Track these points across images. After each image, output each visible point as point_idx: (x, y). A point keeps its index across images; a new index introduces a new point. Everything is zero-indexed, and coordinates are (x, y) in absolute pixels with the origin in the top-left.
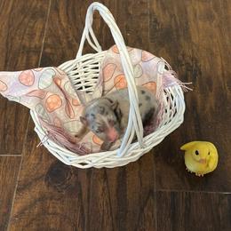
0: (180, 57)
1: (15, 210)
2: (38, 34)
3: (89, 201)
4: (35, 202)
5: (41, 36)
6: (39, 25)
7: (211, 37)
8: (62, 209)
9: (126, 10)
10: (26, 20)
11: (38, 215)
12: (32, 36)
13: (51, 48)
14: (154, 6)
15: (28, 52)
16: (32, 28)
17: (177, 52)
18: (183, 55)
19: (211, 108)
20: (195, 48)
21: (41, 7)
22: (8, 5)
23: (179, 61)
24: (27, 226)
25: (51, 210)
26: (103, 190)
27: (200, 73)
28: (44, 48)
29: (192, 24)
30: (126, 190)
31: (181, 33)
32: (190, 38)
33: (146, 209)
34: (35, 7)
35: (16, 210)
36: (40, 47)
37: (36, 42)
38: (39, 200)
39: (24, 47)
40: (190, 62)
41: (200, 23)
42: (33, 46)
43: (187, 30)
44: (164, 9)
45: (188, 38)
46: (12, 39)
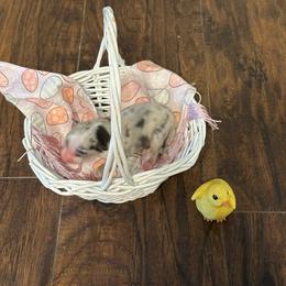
0: (242, 61)
1: (61, 237)
2: (73, 39)
3: (145, 226)
4: (84, 229)
5: (77, 42)
6: (73, 29)
7: (277, 36)
8: (115, 235)
9: (175, 8)
10: (59, 24)
11: (89, 242)
12: (66, 42)
13: (90, 55)
14: (208, 3)
15: (63, 60)
16: (67, 32)
17: (238, 55)
18: (245, 59)
19: (281, 118)
20: (258, 50)
21: (75, 7)
22: (36, 7)
23: (241, 66)
24: (76, 254)
25: (102, 237)
26: (161, 213)
27: (266, 79)
28: (82, 55)
29: (253, 22)
30: (187, 213)
31: (241, 33)
32: (252, 39)
33: (211, 233)
34: (68, 9)
35: (63, 238)
36: (77, 54)
37: (71, 49)
38: (88, 226)
39: (58, 55)
40: (253, 66)
41: (263, 22)
42: (68, 53)
43: (247, 29)
44: (219, 6)
45: (250, 39)
46: (44, 46)
